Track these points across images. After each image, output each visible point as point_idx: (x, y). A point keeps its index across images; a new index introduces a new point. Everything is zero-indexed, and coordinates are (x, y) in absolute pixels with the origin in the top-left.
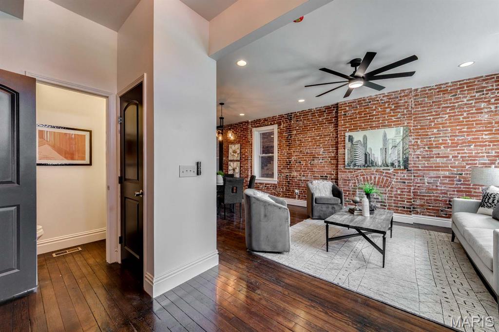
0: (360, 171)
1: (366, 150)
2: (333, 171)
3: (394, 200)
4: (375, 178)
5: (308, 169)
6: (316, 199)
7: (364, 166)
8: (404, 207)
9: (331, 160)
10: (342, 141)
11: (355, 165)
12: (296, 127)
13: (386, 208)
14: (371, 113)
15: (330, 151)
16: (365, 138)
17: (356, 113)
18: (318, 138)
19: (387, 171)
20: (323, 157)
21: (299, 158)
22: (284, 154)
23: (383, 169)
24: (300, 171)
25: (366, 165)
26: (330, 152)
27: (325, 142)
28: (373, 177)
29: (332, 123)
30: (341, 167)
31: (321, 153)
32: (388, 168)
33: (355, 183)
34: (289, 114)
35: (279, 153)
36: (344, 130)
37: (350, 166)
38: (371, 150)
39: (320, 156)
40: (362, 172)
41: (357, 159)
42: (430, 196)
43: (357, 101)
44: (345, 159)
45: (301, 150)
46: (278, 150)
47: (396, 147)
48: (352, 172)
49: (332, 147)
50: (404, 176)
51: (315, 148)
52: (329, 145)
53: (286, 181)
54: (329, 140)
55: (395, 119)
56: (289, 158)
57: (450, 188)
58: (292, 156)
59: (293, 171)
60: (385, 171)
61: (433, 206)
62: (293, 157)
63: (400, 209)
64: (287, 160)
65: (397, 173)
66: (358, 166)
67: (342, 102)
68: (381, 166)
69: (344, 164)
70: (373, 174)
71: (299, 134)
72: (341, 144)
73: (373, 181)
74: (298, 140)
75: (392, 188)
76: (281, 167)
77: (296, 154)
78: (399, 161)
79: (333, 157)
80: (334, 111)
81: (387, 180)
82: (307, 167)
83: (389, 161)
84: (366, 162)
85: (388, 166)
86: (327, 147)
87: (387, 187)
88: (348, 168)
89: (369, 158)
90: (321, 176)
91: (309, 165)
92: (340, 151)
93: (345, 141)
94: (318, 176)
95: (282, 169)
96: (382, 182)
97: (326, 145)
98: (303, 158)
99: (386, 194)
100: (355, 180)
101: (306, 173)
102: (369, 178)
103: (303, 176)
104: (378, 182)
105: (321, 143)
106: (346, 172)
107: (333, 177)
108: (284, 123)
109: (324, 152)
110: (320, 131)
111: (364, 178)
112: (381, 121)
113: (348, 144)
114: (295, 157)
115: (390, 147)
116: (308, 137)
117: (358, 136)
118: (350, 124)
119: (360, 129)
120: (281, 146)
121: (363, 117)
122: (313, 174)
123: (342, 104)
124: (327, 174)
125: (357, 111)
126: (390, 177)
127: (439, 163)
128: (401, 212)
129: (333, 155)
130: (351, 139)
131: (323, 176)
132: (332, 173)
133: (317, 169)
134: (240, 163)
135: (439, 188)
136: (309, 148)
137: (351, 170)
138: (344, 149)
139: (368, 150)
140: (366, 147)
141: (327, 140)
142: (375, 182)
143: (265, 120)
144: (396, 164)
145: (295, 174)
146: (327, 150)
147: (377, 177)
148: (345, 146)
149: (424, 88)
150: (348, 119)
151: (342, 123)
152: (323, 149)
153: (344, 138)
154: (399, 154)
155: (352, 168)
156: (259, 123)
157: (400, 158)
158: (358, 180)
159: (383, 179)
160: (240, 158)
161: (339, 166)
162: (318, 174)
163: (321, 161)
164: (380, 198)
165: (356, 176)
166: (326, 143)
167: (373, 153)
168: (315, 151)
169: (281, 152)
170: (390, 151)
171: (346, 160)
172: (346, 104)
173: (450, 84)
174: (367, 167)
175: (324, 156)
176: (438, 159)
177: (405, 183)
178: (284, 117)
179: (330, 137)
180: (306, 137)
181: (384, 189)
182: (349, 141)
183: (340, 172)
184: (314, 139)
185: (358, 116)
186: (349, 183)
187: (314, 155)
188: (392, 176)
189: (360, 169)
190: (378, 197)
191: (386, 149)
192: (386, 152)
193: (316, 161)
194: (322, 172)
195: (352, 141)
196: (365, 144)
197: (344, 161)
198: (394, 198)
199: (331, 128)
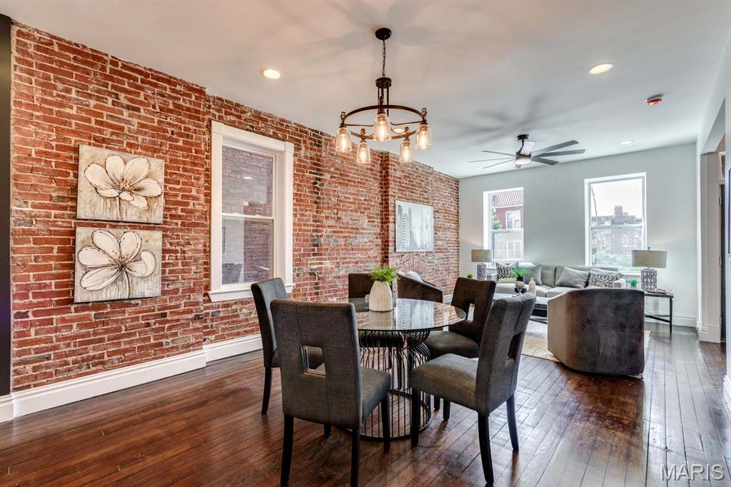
1: (411, 227)
2: (378, 256)
5: (348, 254)
9: (376, 238)
11: (403, 247)
12: (330, 168)
14: (412, 182)
15: (376, 224)
16: (410, 211)
18: (362, 198)
19: (423, 254)
20: (367, 233)
21: (334, 232)
22: (307, 220)
23: (420, 252)
24: (336, 259)
25: (411, 247)
27: (370, 209)
28: (415, 262)
29: (377, 179)
30: (391, 248)
31: (365, 226)
34: (318, 132)
35: (295, 215)
37: (399, 248)
38: (414, 227)
39: (364, 232)
40: (408, 256)
41: (405, 238)
44: (395, 238)
45: (339, 215)
46: (295, 210)
48: (400, 256)
49: (377, 218)
53: (311, 284)
54: (374, 206)
55: (426, 196)
56: (317, 231)
58: (322, 226)
59: (325, 259)
62: (325, 230)
64: (314, 234)
65: (428, 256)
66: (406, 248)
69: (395, 246)
71: (335, 182)
73: (415, 268)
74: (334, 196)
75: (425, 273)
76: (300, 250)
77: (331, 222)
78: (429, 243)
79: (378, 234)
81: (423, 264)
82: (346, 249)
84: (411, 243)
85: (423, 248)
86: (372, 217)
89: (413, 238)
90: (365, 266)
91: (350, 246)
92: (391, 226)
93: (394, 211)
95: (304, 255)
96: (420, 267)
97: (371, 213)
98: (342, 232)
100: (402, 268)
101: (346, 262)
102: (412, 264)
103: (342, 268)
105: (366, 209)
106: (395, 256)
108: (306, 148)
109: (368, 225)
111: (409, 263)
114: (329, 230)
115: (425, 227)
116: (350, 194)
118: (398, 190)
119: (405, 198)
120: (301, 200)
121: (407, 184)
125: (403, 174)
126: (424, 261)
127: (439, 246)
130: (400, 210)
134: (164, 236)
138: (395, 223)
140: (411, 223)
143: (258, 116)
144: (428, 246)
145: (328, 264)
148: (395, 219)
152: (367, 220)
155: (401, 250)
156: (239, 117)
157: (429, 239)
158: (405, 267)
159: (420, 263)
160: (165, 217)
162: (363, 262)
163: (365, 238)
165: (404, 262)
167: (415, 231)
168: (358, 221)
169: (303, 215)
172: (395, 158)
175: (369, 231)
176: (439, 242)
177: (431, 266)
178: (306, 133)
179: (375, 202)
180: (346, 193)
182: (398, 213)
183: (391, 257)
184: (357, 199)
187: (356, 228)
189: (407, 252)
192: (423, 231)
193: (359, 240)
194: (367, 257)
195: (401, 214)
196: (410, 220)
197: (395, 242)
199: (375, 187)
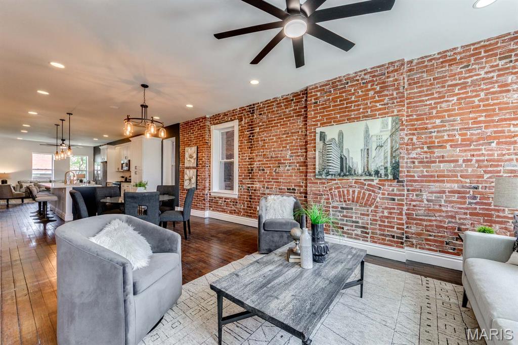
0: (335, 182)
1: (342, 152)
2: (301, 182)
3: (379, 225)
4: (354, 192)
5: (272, 179)
6: (264, 224)
7: (339, 175)
8: (393, 237)
9: (300, 166)
10: (312, 140)
11: (328, 174)
12: (258, 123)
13: (369, 236)
14: (348, 99)
15: (299, 154)
16: (341, 134)
17: (329, 99)
18: (284, 136)
19: (370, 183)
20: (290, 163)
21: (262, 164)
22: (246, 159)
23: (365, 180)
24: (263, 181)
25: (342, 174)
26: (298, 156)
27: (292, 143)
28: (351, 191)
29: (301, 115)
30: (310, 176)
31: (288, 157)
32: (371, 178)
33: (328, 199)
34: (251, 105)
35: (239, 157)
36: (315, 125)
37: (321, 175)
38: (349, 151)
39: (286, 162)
40: (337, 184)
41: (330, 164)
42: (430, 221)
43: (331, 82)
44: (315, 165)
45: (264, 153)
46: (239, 154)
47: (382, 146)
48: (324, 183)
49: (301, 149)
50: (393, 190)
51: (281, 151)
52: (297, 146)
53: (247, 195)
54: (297, 139)
55: (381, 107)
56: (250, 164)
57: (460, 208)
58: (254, 161)
59: (256, 181)
60: (367, 183)
61: (435, 236)
62: (256, 163)
63: (387, 238)
64: (249, 166)
65: (384, 185)
66: (332, 175)
67: (312, 85)
68: (361, 175)
69: (315, 172)
70: (351, 186)
71: (263, 131)
72: (310, 144)
73: (350, 197)
74: (261, 141)
75: (376, 207)
76: (242, 176)
77: (259, 158)
78: (386, 168)
79: (302, 162)
80: (304, 100)
81: (370, 195)
82: (271, 176)
83: (372, 168)
84: (342, 170)
85: (370, 175)
86: (295, 149)
87: (370, 206)
88: (320, 177)
89: (346, 164)
90: (288, 189)
91: (274, 173)
92: (310, 154)
93: (315, 139)
94: (284, 189)
95: (243, 179)
96: (363, 198)
97: (294, 146)
98: (267, 164)
99: (368, 215)
100: (328, 195)
101: (270, 185)
102: (346, 192)
103: (267, 188)
104: (358, 197)
105: (288, 144)
106: (317, 183)
107: (302, 191)
108: (245, 118)
109: (291, 156)
110: (287, 127)
111: (339, 192)
112: (361, 110)
113: (319, 145)
114: (258, 163)
115: (374, 148)
116: (273, 136)
117: (331, 132)
118: (322, 116)
119: (334, 122)
120: (242, 148)
121: (338, 105)
122: (278, 186)
123: (313, 89)
124: (295, 186)
125: (331, 97)
126: (373, 191)
127: (443, 171)
128: (388, 243)
129: (302, 160)
130: (323, 136)
131: (289, 189)
132: (301, 184)
133: (284, 179)
134: (197, 171)
135: (444, 209)
136: (274, 151)
137: (324, 181)
138: (315, 150)
139: (345, 153)
140: (342, 147)
141: (295, 140)
142: (353, 198)
143: (225, 115)
144: (382, 172)
145: (257, 185)
146: (295, 153)
147: (357, 190)
148: (315, 147)
149: (422, 58)
150: (320, 109)
151: (311, 114)
152: (290, 152)
153: (315, 136)
154: (386, 158)
155: (324, 177)
156: (219, 119)
157: (387, 162)
158: (332, 195)
159: (364, 194)
160: (197, 164)
161: (309, 174)
162: (285, 186)
163: (288, 167)
164: (360, 221)
165: (330, 190)
166: (294, 144)
167: (351, 156)
168: (281, 154)
169: (242, 156)
170: (373, 153)
171: (317, 167)
172: (317, 87)
173: (459, 50)
174: (343, 176)
175: (291, 161)
176: (442, 165)
177: (394, 200)
178: (245, 109)
179: (298, 136)
180: (270, 136)
181: (366, 208)
182: (320, 140)
183: (310, 183)
184: (279, 138)
185: (332, 104)
186: (321, 198)
187: (279, 160)
188: (377, 190)
189: (335, 180)
190: (357, 220)
191: (368, 150)
192: (368, 154)
193: (281, 168)
194: (289, 182)
195: (324, 140)
196: (340, 144)
197: (315, 169)
198: (379, 223)
199: (300, 122)
